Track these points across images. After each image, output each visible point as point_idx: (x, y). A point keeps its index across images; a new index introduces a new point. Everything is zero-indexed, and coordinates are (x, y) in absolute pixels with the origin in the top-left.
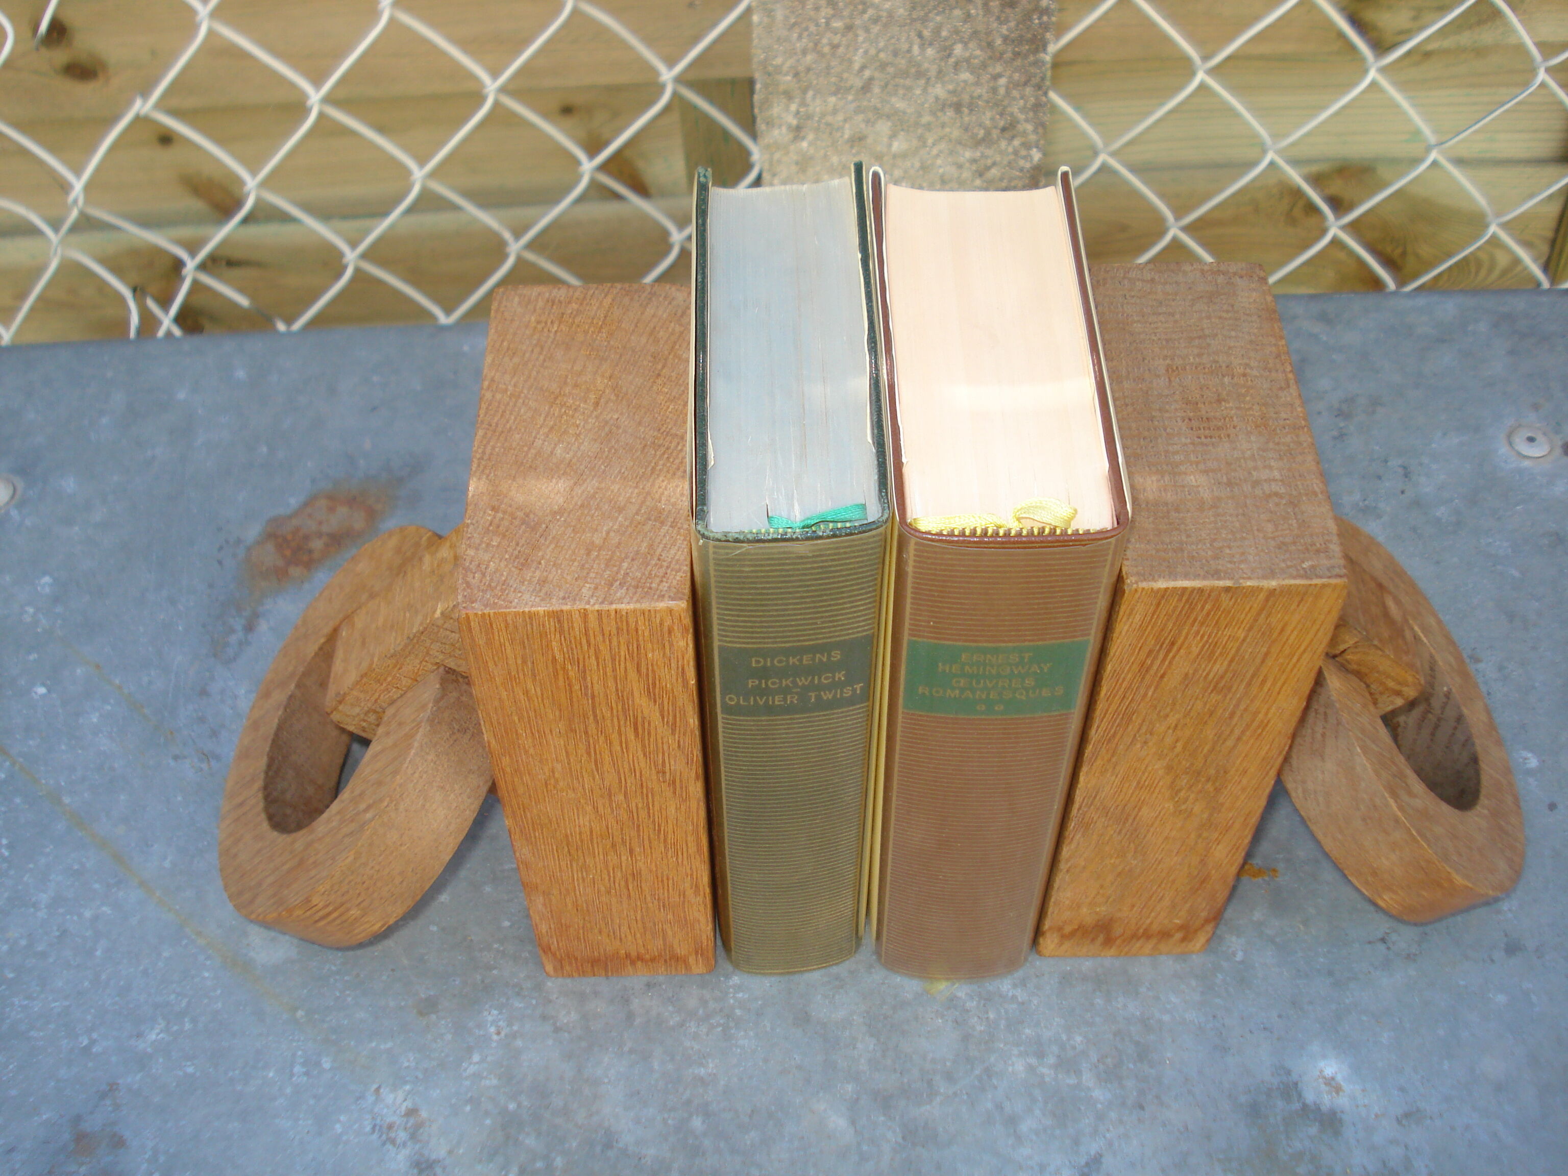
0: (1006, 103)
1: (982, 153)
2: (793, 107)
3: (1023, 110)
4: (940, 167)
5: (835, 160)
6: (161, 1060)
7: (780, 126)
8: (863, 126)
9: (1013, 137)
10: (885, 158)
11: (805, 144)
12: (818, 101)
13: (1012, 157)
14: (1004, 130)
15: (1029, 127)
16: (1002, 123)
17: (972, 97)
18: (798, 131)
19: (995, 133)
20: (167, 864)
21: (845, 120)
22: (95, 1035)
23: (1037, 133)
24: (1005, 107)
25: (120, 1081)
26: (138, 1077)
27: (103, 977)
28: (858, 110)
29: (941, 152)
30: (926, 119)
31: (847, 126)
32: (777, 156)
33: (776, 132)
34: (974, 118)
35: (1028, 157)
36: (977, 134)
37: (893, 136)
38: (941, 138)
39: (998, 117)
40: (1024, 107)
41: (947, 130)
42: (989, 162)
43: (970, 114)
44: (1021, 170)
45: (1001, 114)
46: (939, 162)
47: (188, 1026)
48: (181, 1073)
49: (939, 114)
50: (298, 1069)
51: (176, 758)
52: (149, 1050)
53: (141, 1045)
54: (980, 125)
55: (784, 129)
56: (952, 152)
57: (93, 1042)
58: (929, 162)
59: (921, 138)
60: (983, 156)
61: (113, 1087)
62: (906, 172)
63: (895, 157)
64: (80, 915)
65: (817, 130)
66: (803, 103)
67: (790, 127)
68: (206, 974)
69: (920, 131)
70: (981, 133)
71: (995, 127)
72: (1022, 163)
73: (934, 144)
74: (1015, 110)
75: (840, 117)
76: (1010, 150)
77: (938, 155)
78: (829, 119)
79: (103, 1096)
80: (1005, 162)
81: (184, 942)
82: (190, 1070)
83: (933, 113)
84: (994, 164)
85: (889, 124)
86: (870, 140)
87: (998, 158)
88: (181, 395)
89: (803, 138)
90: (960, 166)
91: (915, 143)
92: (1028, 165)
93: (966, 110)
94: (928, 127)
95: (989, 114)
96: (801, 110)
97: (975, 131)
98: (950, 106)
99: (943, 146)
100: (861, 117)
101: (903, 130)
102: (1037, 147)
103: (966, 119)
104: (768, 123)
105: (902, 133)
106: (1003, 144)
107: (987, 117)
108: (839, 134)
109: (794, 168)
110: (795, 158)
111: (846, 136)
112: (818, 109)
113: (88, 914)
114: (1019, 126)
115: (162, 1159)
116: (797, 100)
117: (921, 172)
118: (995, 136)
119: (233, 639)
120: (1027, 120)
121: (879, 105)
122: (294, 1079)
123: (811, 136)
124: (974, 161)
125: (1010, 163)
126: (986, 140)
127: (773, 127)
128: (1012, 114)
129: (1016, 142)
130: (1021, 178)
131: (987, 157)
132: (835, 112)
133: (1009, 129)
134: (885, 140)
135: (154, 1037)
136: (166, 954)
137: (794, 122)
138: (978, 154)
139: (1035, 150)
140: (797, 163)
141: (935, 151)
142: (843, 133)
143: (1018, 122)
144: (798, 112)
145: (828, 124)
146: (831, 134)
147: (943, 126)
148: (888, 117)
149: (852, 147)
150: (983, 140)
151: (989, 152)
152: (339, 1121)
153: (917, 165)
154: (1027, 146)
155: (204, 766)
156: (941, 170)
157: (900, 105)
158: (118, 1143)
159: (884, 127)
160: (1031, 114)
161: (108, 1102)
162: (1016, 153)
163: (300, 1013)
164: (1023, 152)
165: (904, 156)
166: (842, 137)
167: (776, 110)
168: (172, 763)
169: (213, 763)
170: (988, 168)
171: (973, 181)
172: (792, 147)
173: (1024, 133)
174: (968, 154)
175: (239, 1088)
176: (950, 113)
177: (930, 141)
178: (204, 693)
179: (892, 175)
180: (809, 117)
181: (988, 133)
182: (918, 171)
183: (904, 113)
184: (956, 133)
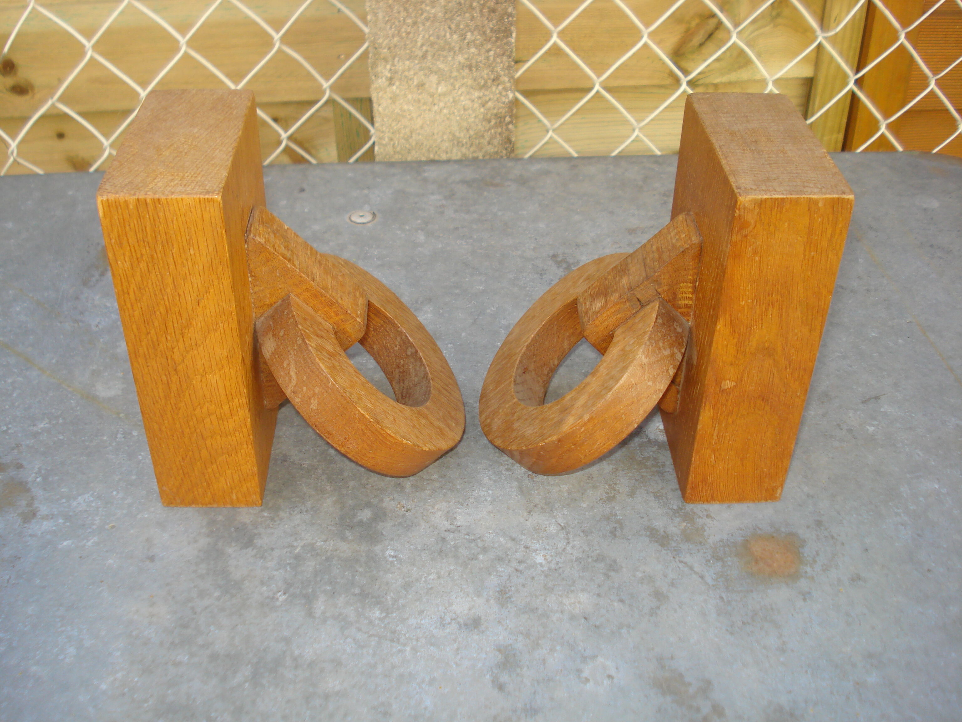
0: (494, 65)
1: (484, 94)
2: (388, 67)
3: (502, 69)
4: (463, 101)
5: (410, 96)
6: (45, 434)
7: (382, 78)
8: (423, 77)
9: (498, 85)
10: (435, 96)
11: (394, 88)
12: (400, 64)
13: (498, 96)
14: (494, 80)
15: (506, 79)
16: (492, 77)
17: (477, 62)
18: (391, 81)
19: (489, 83)
20: (54, 361)
21: (414, 74)
22: (10, 426)
23: (510, 82)
24: (494, 68)
25: (23, 443)
26: (33, 441)
27: (17, 404)
28: (421, 69)
29: (463, 93)
30: (455, 74)
31: (415, 77)
32: (381, 94)
33: (380, 81)
34: (478, 73)
35: (506, 96)
36: (480, 83)
37: (438, 84)
38: (462, 85)
39: (490, 73)
40: (503, 68)
41: (466, 80)
42: (487, 98)
43: (476, 71)
44: (504, 103)
45: (492, 71)
46: (462, 98)
47: (61, 421)
48: (56, 439)
49: (461, 71)
50: (119, 436)
51: (61, 322)
52: (40, 431)
53: (35, 429)
54: (482, 78)
55: (384, 79)
56: (468, 93)
57: (9, 428)
58: (457, 98)
59: (453, 85)
60: (484, 95)
61: (18, 446)
62: (446, 103)
63: (440, 95)
64: (5, 381)
65: (400, 80)
66: (393, 65)
67: (387, 78)
68: (72, 402)
69: (452, 81)
70: (482, 82)
71: (489, 79)
72: (503, 99)
73: (459, 89)
74: (499, 69)
75: (412, 72)
76: (497, 92)
77: (461, 95)
78: (406, 73)
79: (13, 449)
80: (495, 99)
81: (61, 390)
82: (61, 438)
83: (458, 71)
84: (490, 100)
85: (436, 76)
86: (427, 86)
87: (492, 96)
88: (70, 193)
89: (394, 84)
90: (473, 101)
91: (450, 87)
92: (507, 100)
93: (474, 69)
94: (456, 78)
95: (486, 72)
96: (392, 68)
97: (480, 80)
98: (466, 66)
99: (463, 89)
100: (422, 73)
101: (443, 80)
102: (511, 90)
103: (475, 74)
104: (376, 76)
105: (443, 82)
106: (494, 88)
107: (485, 73)
108: (411, 82)
109: (389, 101)
110: (390, 95)
111: (415, 83)
112: (400, 68)
113: (10, 381)
114: (501, 78)
115: (43, 472)
116: (390, 63)
117: (453, 104)
118: (489, 84)
119: (94, 279)
120: (504, 75)
121: (431, 66)
122: (117, 440)
123: (397, 83)
124: (480, 98)
125: (497, 99)
126: (485, 86)
127: (378, 77)
128: (497, 72)
129: (500, 87)
130: (504, 108)
131: (486, 96)
132: (409, 69)
133: (496, 80)
134: (435, 85)
135: (42, 426)
136: (51, 395)
137: (389, 75)
138: (482, 94)
139: (509, 91)
140: (391, 98)
141: (460, 93)
142: (413, 82)
143: (500, 76)
144: (391, 70)
145: (406, 77)
146: (407, 82)
147: (463, 78)
148: (436, 73)
149: (418, 89)
150: (484, 86)
151: (487, 93)
152: (141, 455)
153: (451, 100)
154: (505, 89)
155: (76, 325)
156: (463, 103)
157: (442, 66)
158: (20, 466)
159: (434, 78)
160: (507, 71)
161: (15, 451)
162: (500, 93)
163: (121, 415)
164: (504, 93)
165: (444, 94)
166: (413, 84)
167: (380, 69)
168: (59, 324)
169: (81, 324)
170: (487, 102)
171: (479, 109)
172: (388, 89)
173: (504, 83)
174: (476, 94)
175: (87, 444)
176: (467, 71)
177: (457, 87)
178: (77, 298)
179: (438, 105)
180: (396, 72)
181: (486, 82)
182: (452, 103)
183: (444, 71)
184: (470, 82)
